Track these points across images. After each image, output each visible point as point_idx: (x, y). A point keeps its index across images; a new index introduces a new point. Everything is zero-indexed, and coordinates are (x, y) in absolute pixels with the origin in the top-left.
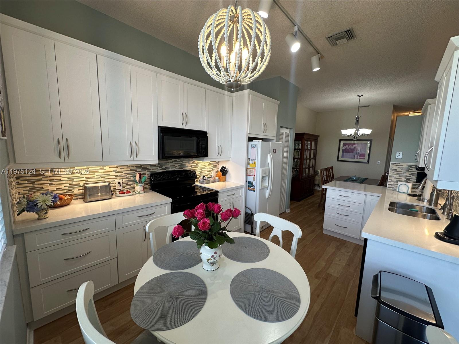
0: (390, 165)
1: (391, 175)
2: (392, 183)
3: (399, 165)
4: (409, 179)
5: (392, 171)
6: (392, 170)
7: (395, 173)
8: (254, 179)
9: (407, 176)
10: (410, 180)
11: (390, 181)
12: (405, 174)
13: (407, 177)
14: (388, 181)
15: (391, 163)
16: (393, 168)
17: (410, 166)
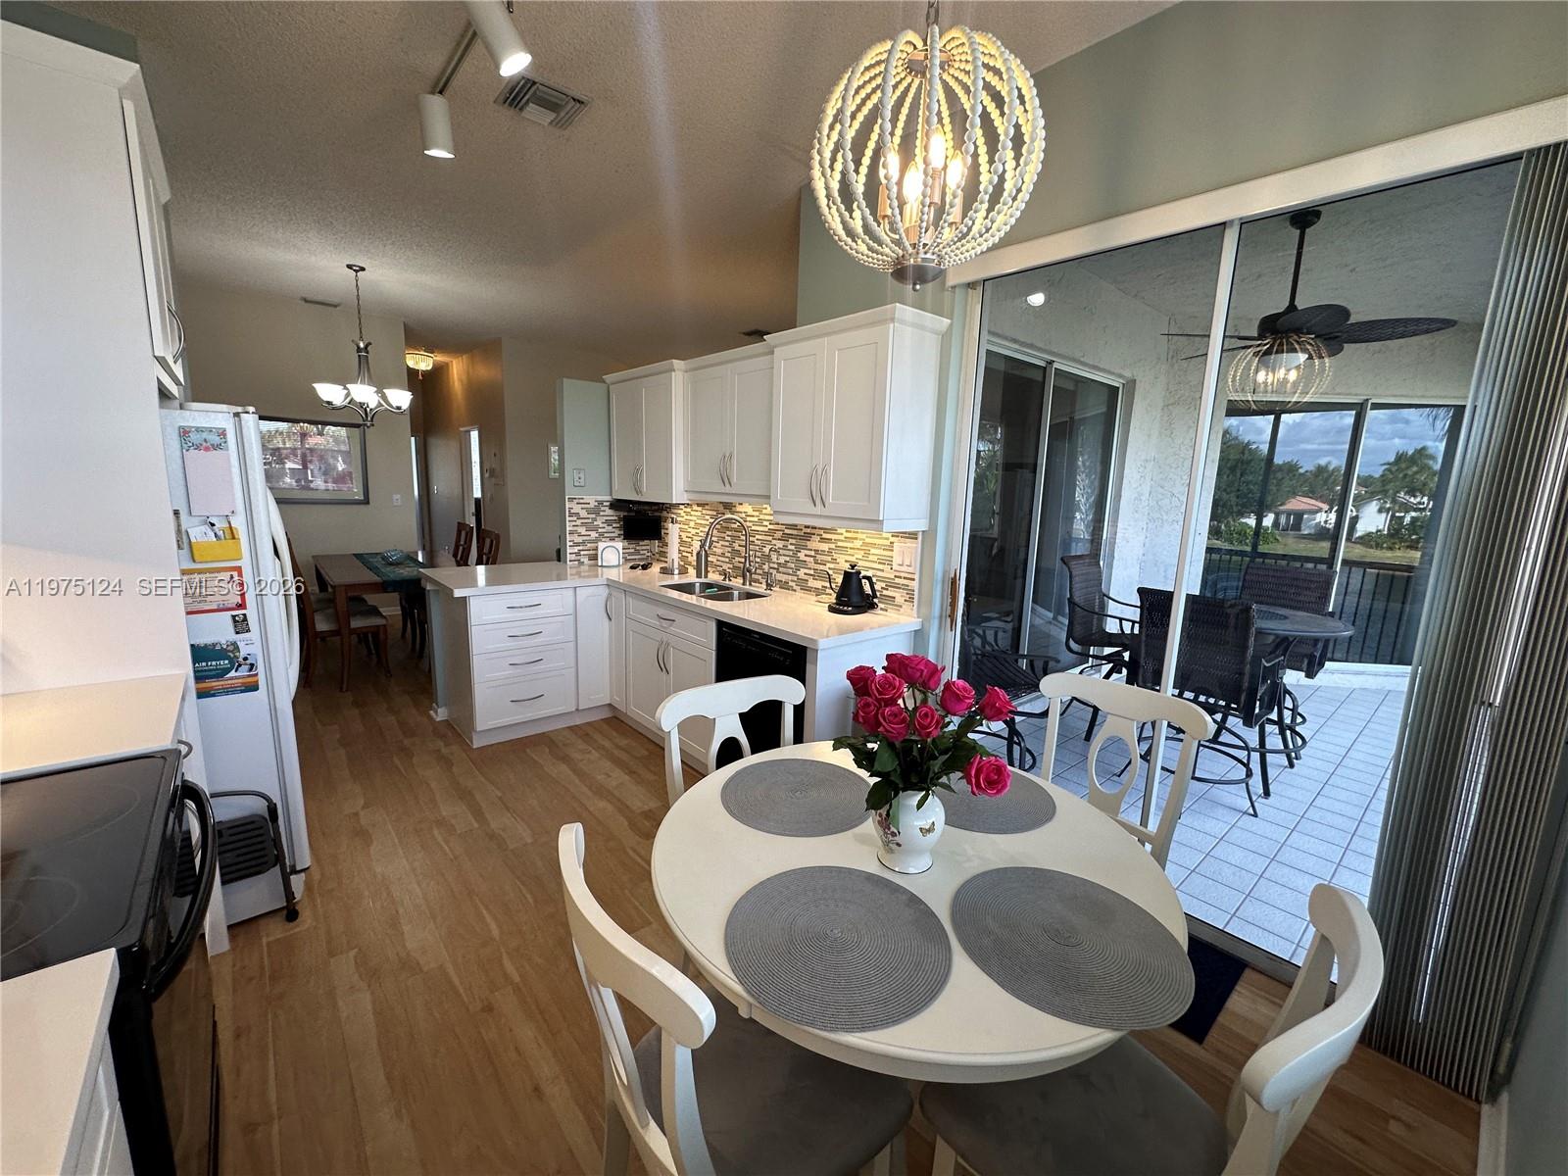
0: (567, 503)
1: (571, 529)
2: (576, 550)
3: (582, 501)
4: (601, 535)
5: (571, 519)
6: (571, 515)
7: (579, 522)
8: (241, 625)
9: (598, 527)
10: (606, 535)
11: (571, 544)
12: (595, 523)
13: (600, 530)
14: (569, 544)
15: (567, 497)
16: (572, 511)
17: (601, 503)
